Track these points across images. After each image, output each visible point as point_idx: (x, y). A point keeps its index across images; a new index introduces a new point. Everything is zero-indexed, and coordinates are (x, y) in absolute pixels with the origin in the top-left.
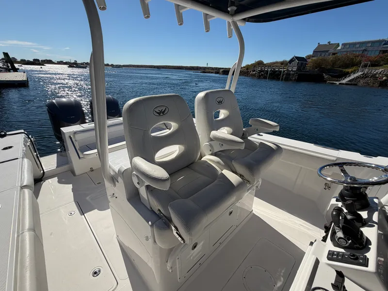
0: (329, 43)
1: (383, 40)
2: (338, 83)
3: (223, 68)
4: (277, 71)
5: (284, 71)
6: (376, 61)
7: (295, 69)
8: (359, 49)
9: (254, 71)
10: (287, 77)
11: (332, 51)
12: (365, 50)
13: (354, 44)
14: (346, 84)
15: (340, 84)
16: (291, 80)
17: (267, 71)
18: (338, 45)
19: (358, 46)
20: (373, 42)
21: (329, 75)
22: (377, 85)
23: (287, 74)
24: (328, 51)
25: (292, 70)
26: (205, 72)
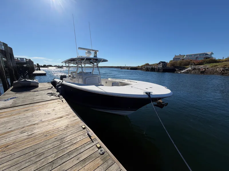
0: (180, 55)
1: (205, 53)
2: (179, 72)
3: (130, 67)
4: (154, 68)
5: (157, 68)
6: (201, 62)
7: (161, 67)
8: (194, 57)
9: (144, 68)
10: (158, 70)
11: (182, 58)
12: (197, 58)
13: (192, 55)
14: (183, 73)
15: (180, 73)
16: (160, 71)
17: (149, 68)
18: (184, 56)
19: (193, 56)
20: (200, 54)
21: (179, 69)
22: (199, 73)
23: (158, 69)
24: (180, 58)
25: (160, 67)
26: (122, 69)
